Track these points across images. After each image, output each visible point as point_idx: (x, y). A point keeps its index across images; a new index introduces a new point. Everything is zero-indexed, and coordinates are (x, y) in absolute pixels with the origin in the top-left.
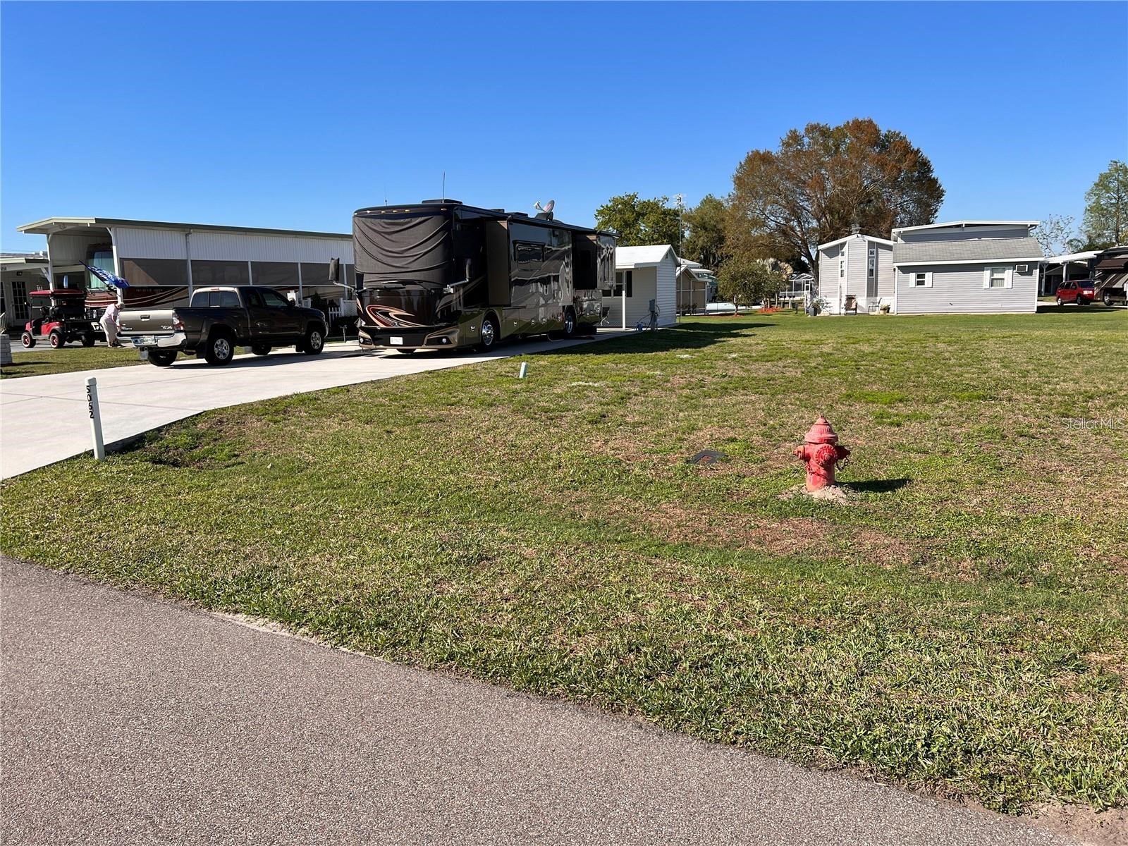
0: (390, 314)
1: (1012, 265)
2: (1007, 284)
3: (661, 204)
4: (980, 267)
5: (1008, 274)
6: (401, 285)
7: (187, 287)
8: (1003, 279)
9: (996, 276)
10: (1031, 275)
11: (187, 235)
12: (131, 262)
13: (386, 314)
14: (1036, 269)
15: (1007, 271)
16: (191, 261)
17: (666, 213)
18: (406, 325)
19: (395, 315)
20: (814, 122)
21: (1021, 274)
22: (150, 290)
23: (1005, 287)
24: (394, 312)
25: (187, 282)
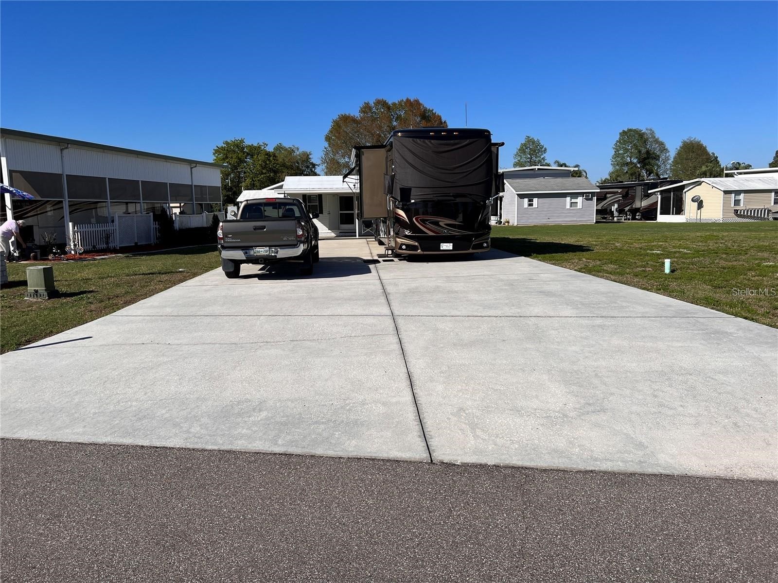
0: (440, 223)
1: (582, 194)
2: (579, 206)
3: (263, 147)
4: (564, 195)
5: (580, 200)
6: (452, 198)
7: (61, 202)
8: (577, 203)
9: (573, 201)
10: (592, 200)
11: (62, 150)
12: (18, 174)
13: (437, 224)
14: (594, 196)
15: (579, 198)
16: (66, 175)
17: (268, 154)
18: (456, 233)
19: (445, 224)
20: (380, 98)
21: (587, 199)
22: (19, 204)
23: (578, 207)
24: (443, 222)
25: (62, 196)
